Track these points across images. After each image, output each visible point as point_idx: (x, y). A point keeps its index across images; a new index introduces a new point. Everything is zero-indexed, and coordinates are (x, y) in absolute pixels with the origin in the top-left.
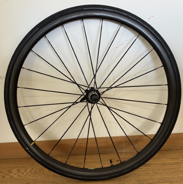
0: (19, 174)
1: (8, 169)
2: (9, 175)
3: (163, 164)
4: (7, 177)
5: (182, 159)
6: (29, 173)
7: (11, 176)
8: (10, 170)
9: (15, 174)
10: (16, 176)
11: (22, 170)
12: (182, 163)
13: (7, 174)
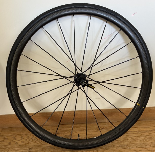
0: (23, 140)
1: (13, 136)
2: (14, 141)
3: (139, 132)
4: (12, 143)
5: (153, 128)
6: (31, 140)
7: (16, 143)
8: (14, 137)
9: (19, 141)
10: (20, 143)
11: (25, 137)
12: (153, 131)
13: (12, 141)
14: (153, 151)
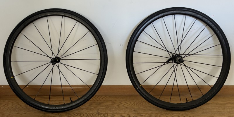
3: (217, 104)
4: (120, 106)
5: (228, 102)
6: (134, 104)
8: (120, 102)
9: (125, 105)
11: (129, 103)
14: (229, 116)
